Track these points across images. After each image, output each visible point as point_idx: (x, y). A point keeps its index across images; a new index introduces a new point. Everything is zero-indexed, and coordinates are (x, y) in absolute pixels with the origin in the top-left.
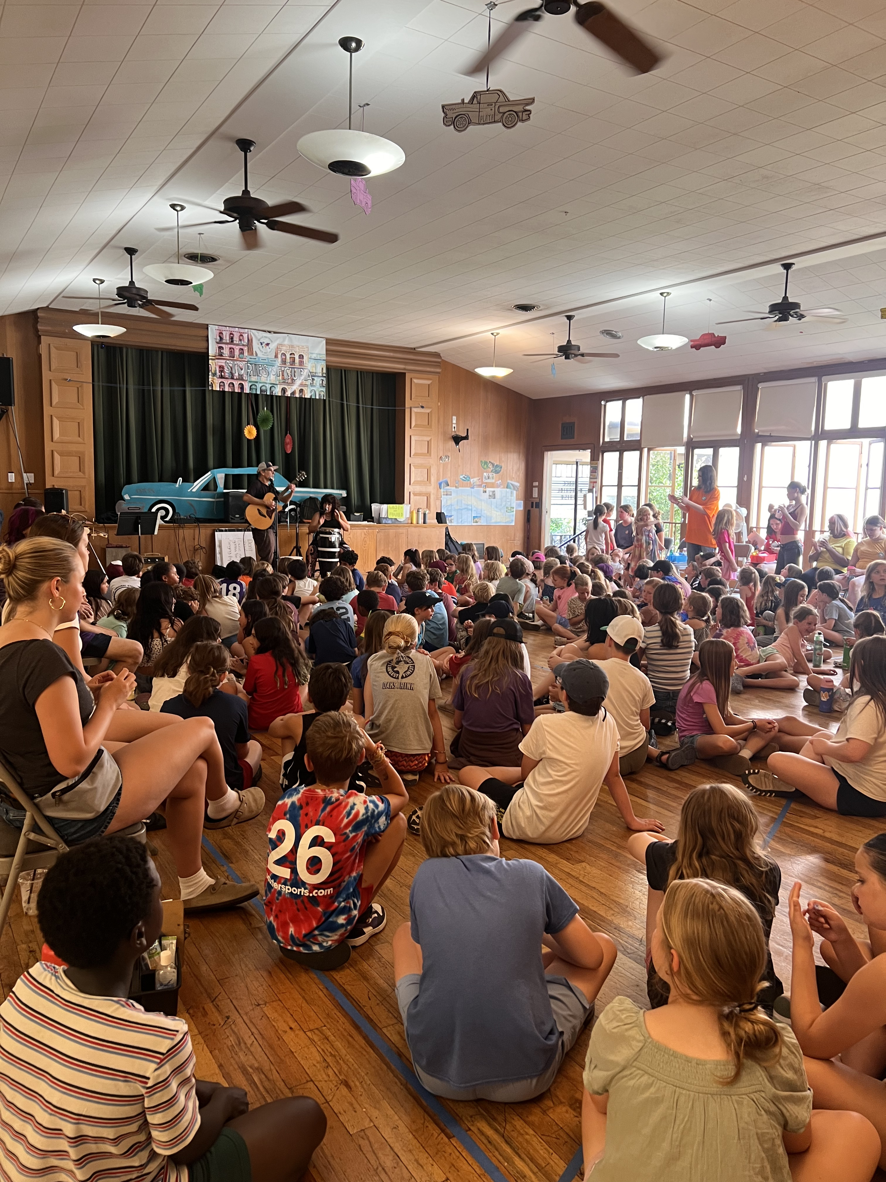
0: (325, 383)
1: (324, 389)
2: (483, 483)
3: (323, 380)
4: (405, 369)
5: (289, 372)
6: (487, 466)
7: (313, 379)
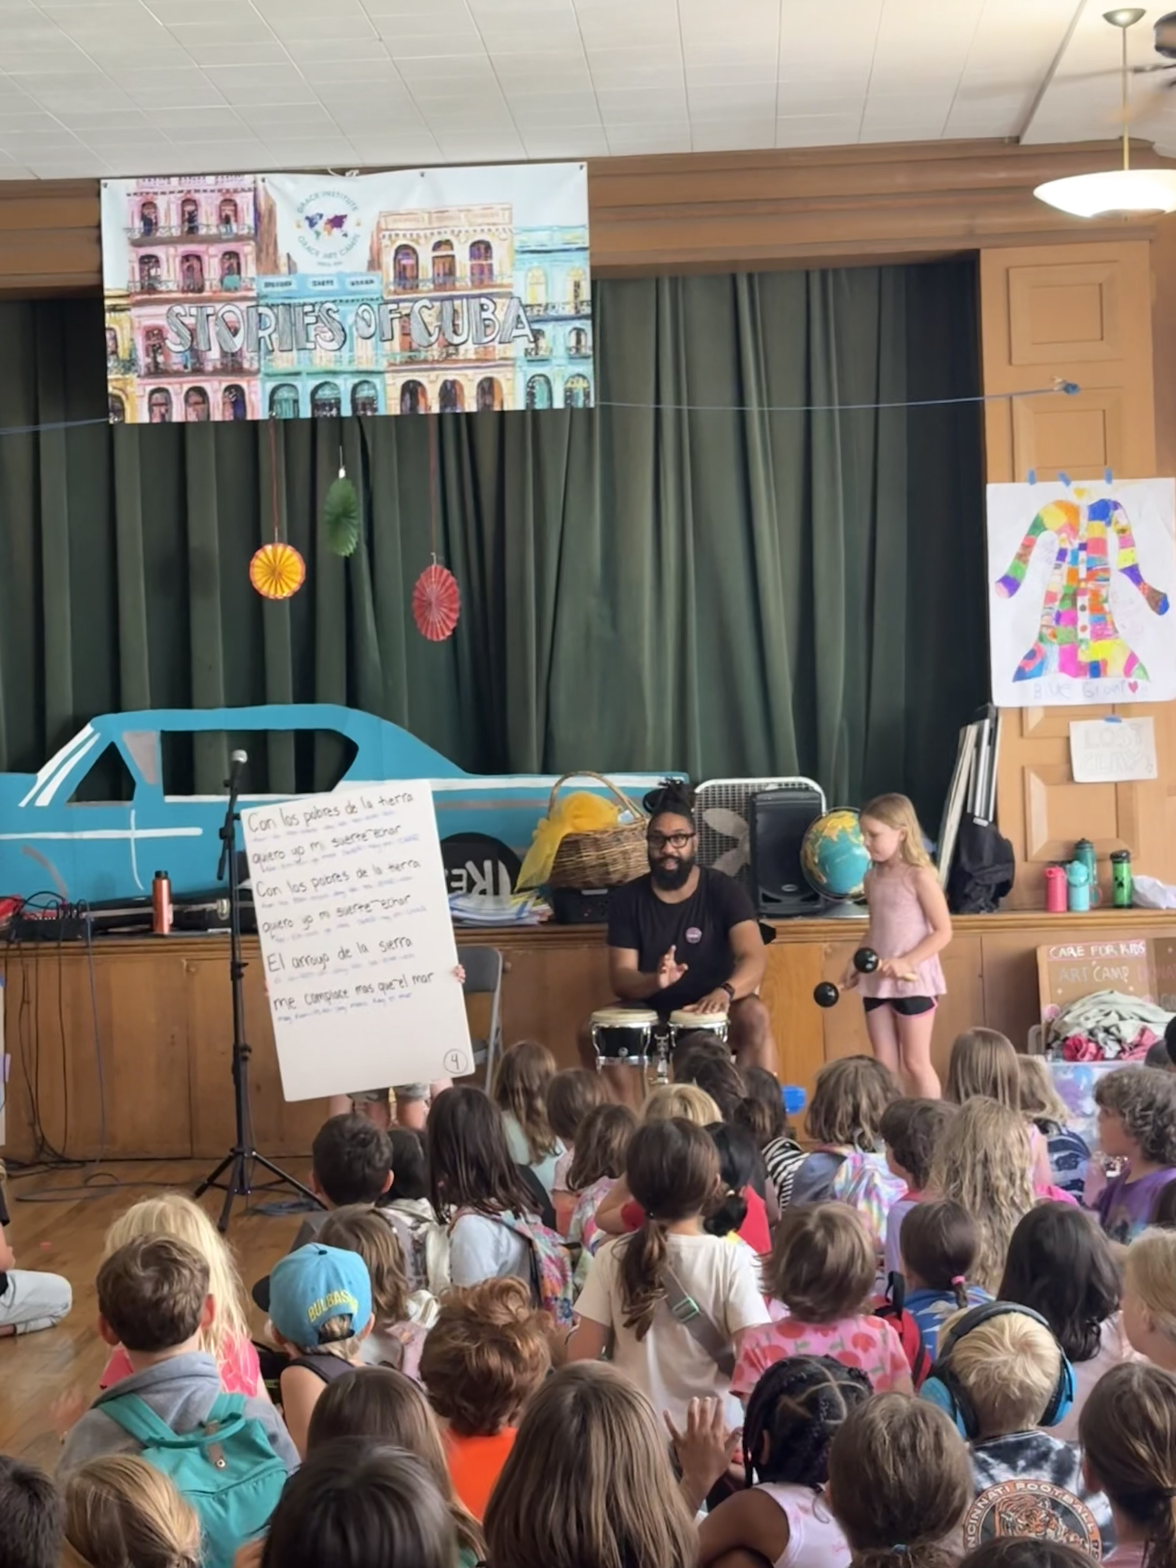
0: (588, 340)
1: (587, 368)
3: (579, 332)
4: (972, 235)
5: (429, 317)
7: (537, 335)
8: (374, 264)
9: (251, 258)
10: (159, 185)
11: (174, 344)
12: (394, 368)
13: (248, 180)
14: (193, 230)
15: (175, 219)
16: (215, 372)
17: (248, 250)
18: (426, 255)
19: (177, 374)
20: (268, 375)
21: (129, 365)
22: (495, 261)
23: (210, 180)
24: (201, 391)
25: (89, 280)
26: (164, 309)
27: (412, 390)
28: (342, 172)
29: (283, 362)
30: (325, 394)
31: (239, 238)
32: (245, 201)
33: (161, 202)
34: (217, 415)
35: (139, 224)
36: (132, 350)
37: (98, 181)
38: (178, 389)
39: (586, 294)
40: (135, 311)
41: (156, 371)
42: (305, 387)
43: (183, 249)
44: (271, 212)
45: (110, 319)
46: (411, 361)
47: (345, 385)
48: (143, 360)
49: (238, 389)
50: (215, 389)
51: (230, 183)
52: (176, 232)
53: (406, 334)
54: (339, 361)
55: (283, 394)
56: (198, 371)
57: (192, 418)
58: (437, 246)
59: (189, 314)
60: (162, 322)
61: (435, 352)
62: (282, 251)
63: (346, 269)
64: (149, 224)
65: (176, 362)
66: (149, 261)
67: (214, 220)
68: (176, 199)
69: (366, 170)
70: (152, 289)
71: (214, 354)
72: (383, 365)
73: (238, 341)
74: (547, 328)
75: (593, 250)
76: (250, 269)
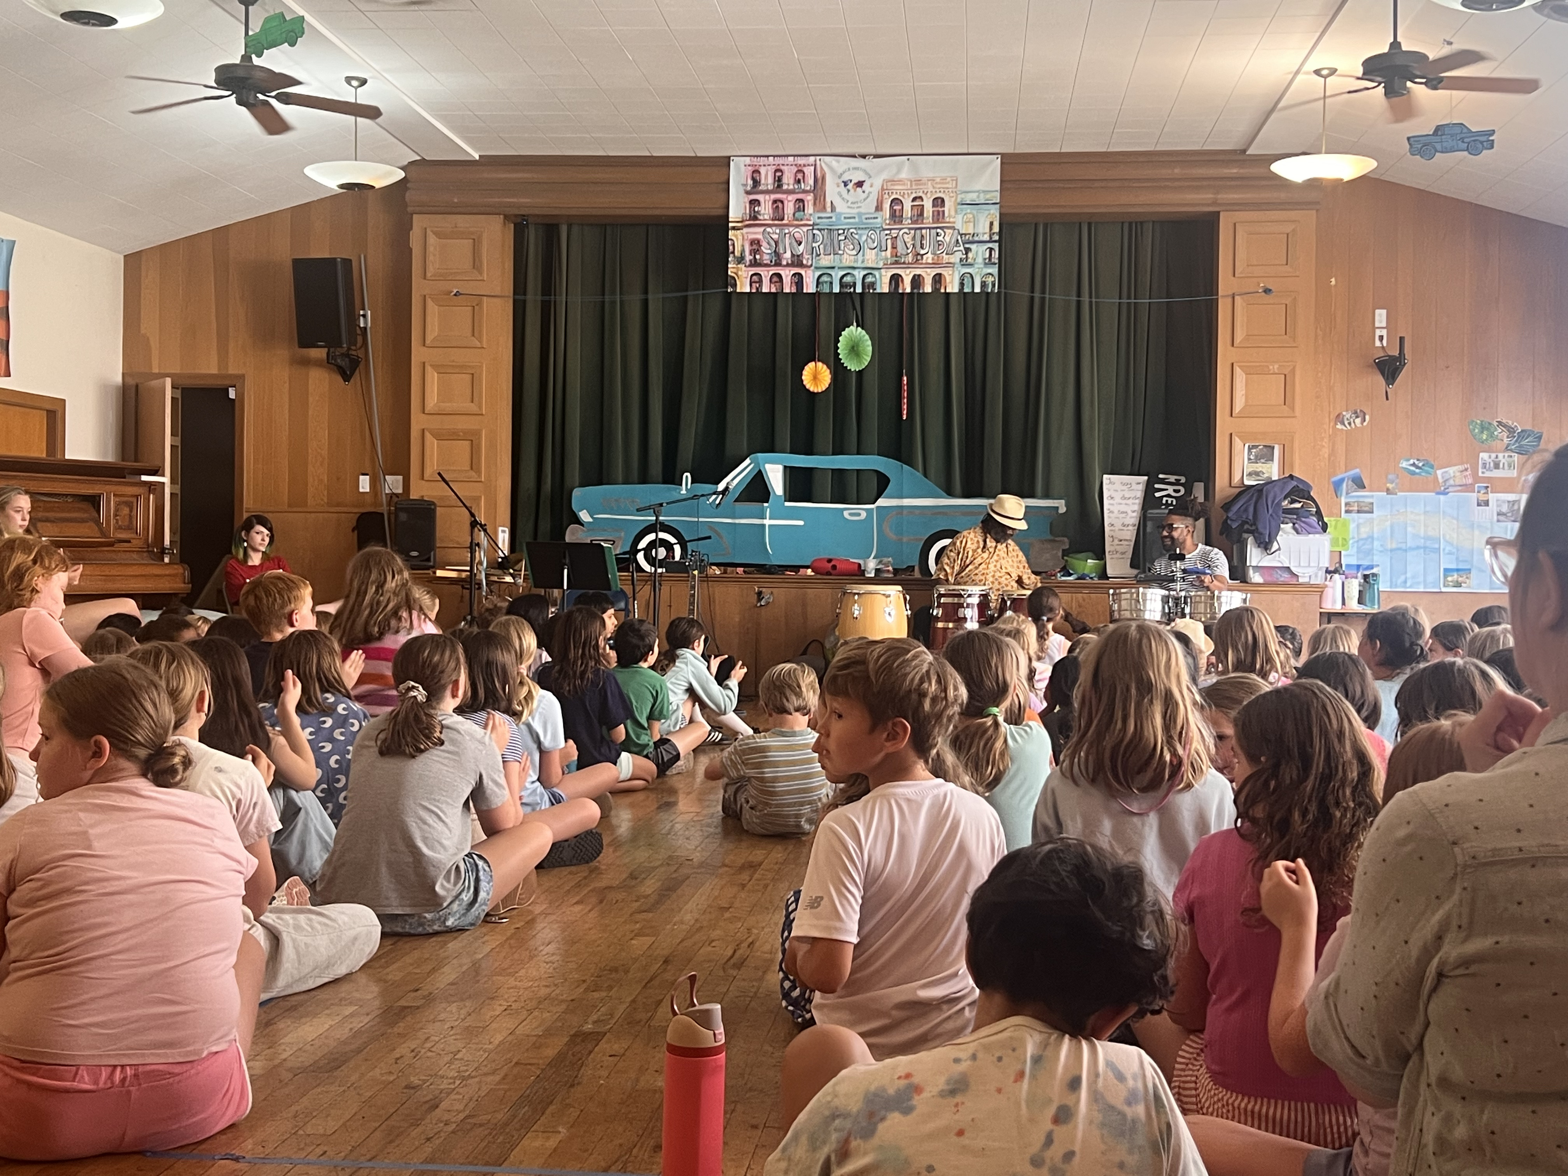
0: (996, 255)
1: (994, 270)
2: (1477, 479)
3: (991, 249)
4: (1215, 203)
5: (908, 238)
6: (1491, 435)
7: (968, 250)
8: (879, 208)
9: (811, 203)
10: (763, 160)
11: (765, 249)
12: (886, 267)
13: (812, 159)
14: (780, 186)
15: (770, 180)
16: (788, 265)
17: (810, 198)
18: (908, 204)
19: (766, 265)
20: (816, 268)
21: (740, 260)
22: (946, 209)
23: (791, 159)
24: (779, 276)
25: (720, 212)
26: (761, 229)
27: (896, 279)
28: (864, 157)
29: (825, 261)
30: (847, 279)
31: (805, 192)
32: (809, 171)
33: (763, 171)
34: (787, 290)
35: (750, 182)
36: (743, 251)
37: (729, 158)
38: (766, 274)
39: (996, 229)
40: (745, 230)
41: (755, 263)
42: (837, 275)
43: (774, 196)
44: (823, 178)
45: (731, 234)
46: (896, 262)
47: (859, 275)
48: (748, 258)
49: (800, 275)
50: (787, 274)
51: (801, 161)
52: (770, 187)
53: (894, 247)
54: (856, 261)
55: (825, 278)
56: (778, 264)
57: (773, 290)
58: (914, 199)
59: (775, 233)
60: (760, 237)
61: (910, 258)
62: (828, 200)
63: (862, 210)
64: (756, 183)
65: (766, 259)
66: (754, 203)
67: (792, 181)
68: (772, 169)
69: (877, 156)
70: (756, 218)
71: (788, 255)
72: (881, 265)
73: (801, 248)
74: (973, 247)
75: (1001, 204)
76: (810, 209)
